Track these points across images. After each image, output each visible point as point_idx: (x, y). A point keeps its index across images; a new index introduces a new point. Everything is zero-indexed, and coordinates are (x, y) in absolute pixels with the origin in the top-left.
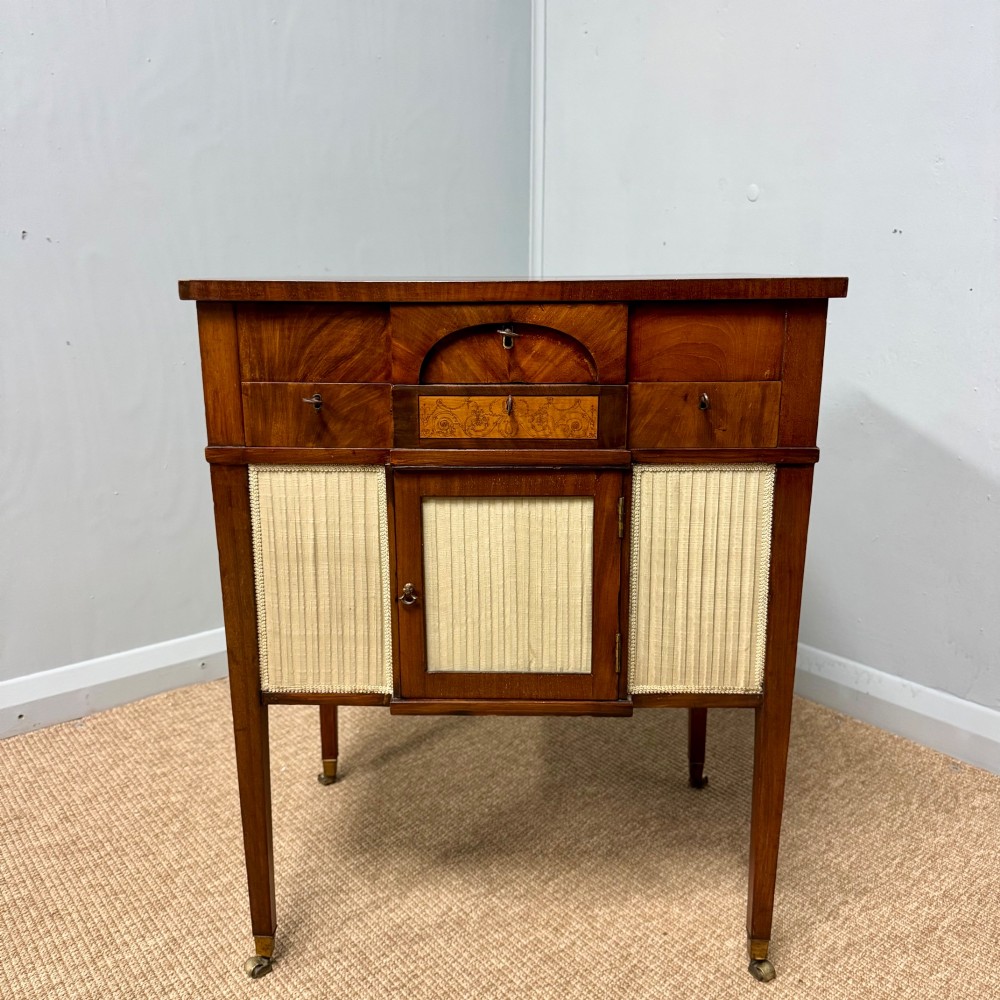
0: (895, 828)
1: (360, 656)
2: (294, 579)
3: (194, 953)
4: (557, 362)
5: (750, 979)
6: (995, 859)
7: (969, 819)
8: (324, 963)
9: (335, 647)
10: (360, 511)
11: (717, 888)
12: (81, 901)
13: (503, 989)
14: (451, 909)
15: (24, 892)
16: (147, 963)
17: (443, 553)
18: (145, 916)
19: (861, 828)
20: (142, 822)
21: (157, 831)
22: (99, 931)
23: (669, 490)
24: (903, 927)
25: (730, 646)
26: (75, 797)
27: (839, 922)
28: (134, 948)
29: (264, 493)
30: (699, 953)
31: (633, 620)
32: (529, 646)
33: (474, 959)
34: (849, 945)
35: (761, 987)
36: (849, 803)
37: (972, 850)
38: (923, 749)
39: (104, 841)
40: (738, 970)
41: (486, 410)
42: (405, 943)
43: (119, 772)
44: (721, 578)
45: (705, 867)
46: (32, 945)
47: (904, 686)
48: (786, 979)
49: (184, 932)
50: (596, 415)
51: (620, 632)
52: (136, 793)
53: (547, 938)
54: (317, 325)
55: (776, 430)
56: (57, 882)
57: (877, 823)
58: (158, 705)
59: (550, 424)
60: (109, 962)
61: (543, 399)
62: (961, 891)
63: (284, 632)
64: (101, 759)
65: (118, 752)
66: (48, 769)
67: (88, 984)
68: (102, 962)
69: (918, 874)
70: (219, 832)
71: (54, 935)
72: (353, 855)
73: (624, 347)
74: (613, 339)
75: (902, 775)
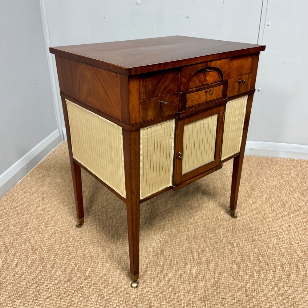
3: (110, 294)
4: (214, 77)
11: (205, 203)
14: (160, 240)
18: (80, 295)
20: (33, 270)
21: (43, 270)
23: (231, 107)
25: (236, 143)
30: (219, 219)
33: (180, 248)
39: (28, 284)
41: (201, 95)
42: (161, 254)
45: (198, 199)
48: (238, 216)
49: (98, 291)
50: (222, 90)
52: (15, 263)
54: (161, 77)
55: (250, 86)
59: (214, 95)
72: (116, 241)
74: (227, 68)
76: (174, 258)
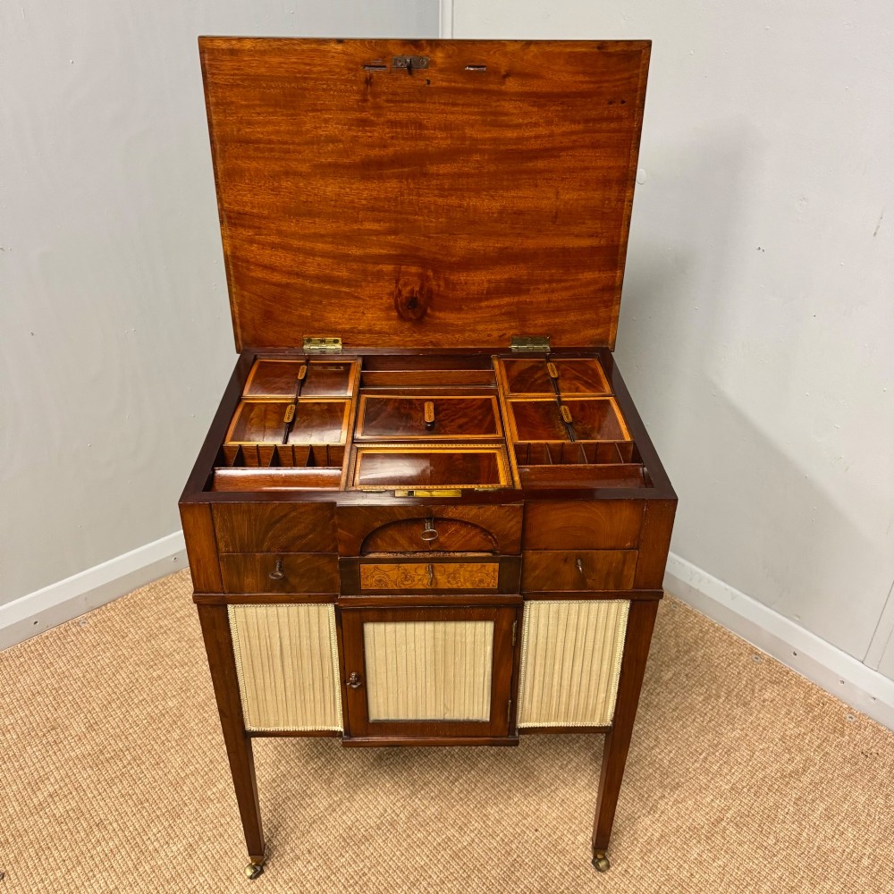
0: (705, 724)
1: (318, 709)
2: (266, 668)
3: (206, 857)
4: (468, 538)
5: (592, 870)
6: (772, 752)
7: (759, 712)
8: (299, 863)
9: (299, 705)
10: (315, 629)
11: (574, 785)
12: (117, 810)
13: (424, 883)
14: (386, 811)
15: (74, 804)
16: (175, 868)
17: (380, 653)
18: (166, 824)
19: (681, 723)
20: (150, 728)
21: (163, 738)
22: (135, 839)
23: (551, 612)
24: (700, 818)
25: (591, 701)
26: (94, 705)
27: (657, 816)
28: (163, 854)
29: (241, 619)
30: (559, 848)
31: (521, 688)
32: (444, 705)
33: (404, 857)
34: (662, 836)
35: (600, 877)
36: (674, 697)
37: (757, 744)
38: (735, 638)
39: (124, 749)
40: (585, 861)
41: (413, 572)
42: (355, 844)
43: (124, 675)
44: (587, 663)
45: (566, 766)
46: (89, 855)
47: (726, 589)
48: (616, 869)
49: (196, 837)
50: (497, 574)
51: (511, 698)
52: (141, 698)
53: (454, 836)
54: (277, 517)
55: (632, 580)
56: (95, 792)
57: (693, 717)
58: (144, 598)
59: (462, 580)
60: (147, 868)
61: (458, 565)
62: (744, 784)
63: (260, 697)
64: (108, 661)
65: (120, 653)
66: (67, 673)
67: (135, 889)
68: (142, 868)
69: (716, 768)
70: (210, 737)
71: (103, 844)
72: (312, 759)
73: (519, 533)
74: (511, 527)
75: (716, 666)
76: (370, 869)
